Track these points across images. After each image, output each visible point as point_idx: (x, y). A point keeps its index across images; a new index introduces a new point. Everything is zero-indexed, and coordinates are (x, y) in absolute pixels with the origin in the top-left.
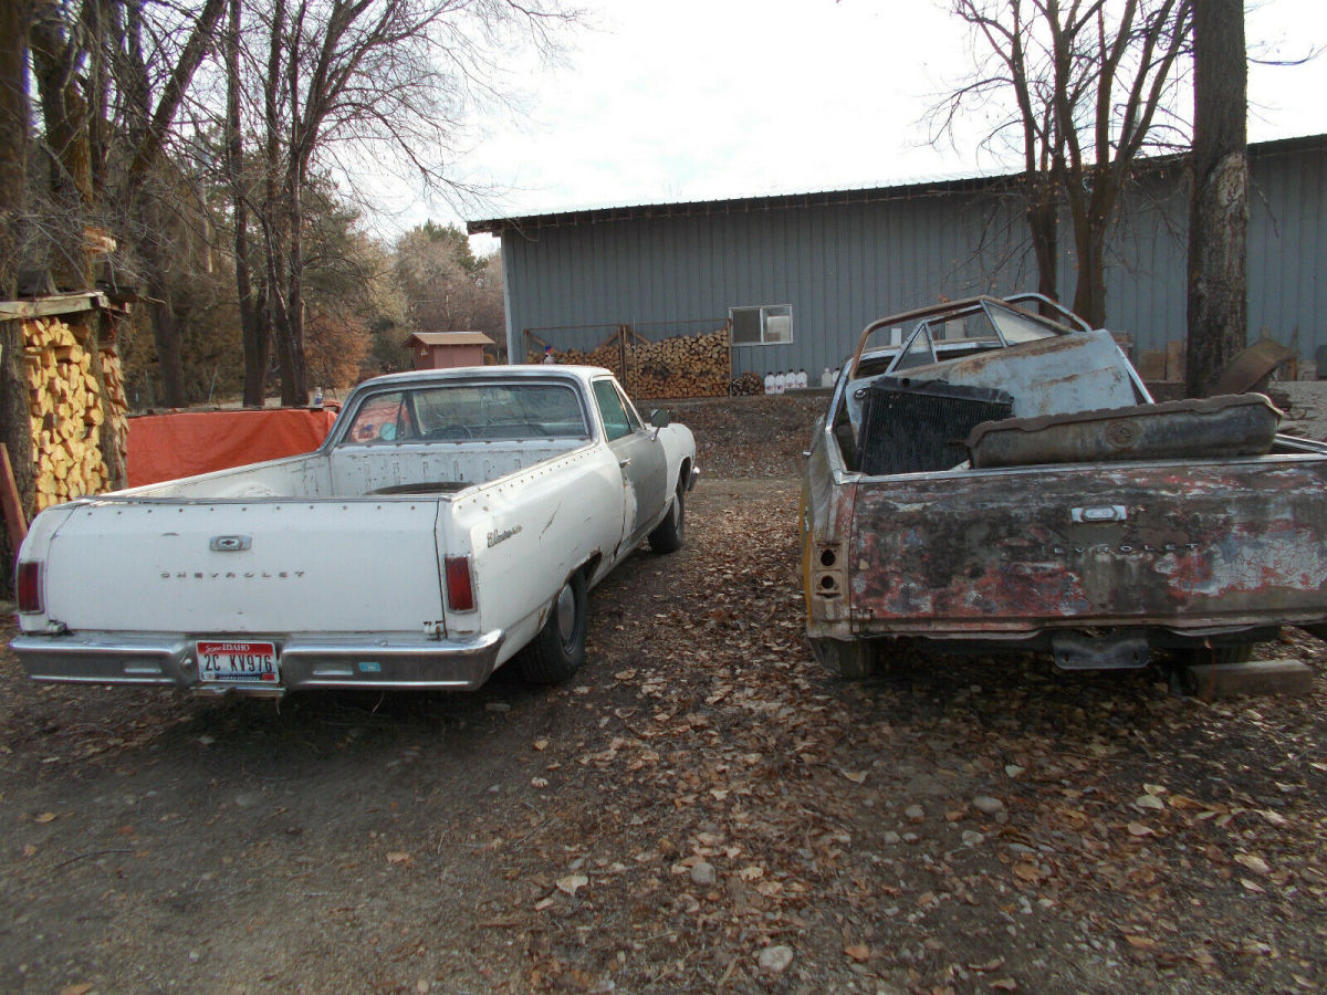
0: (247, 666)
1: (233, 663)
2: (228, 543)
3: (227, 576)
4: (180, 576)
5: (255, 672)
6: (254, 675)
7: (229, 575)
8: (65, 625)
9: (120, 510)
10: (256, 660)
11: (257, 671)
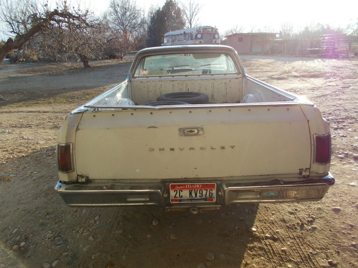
0: (198, 195)
1: (190, 194)
2: (191, 131)
3: (190, 150)
4: (160, 150)
5: (202, 198)
6: (201, 199)
7: (191, 149)
8: (88, 177)
9: (113, 113)
10: (204, 192)
11: (204, 197)
